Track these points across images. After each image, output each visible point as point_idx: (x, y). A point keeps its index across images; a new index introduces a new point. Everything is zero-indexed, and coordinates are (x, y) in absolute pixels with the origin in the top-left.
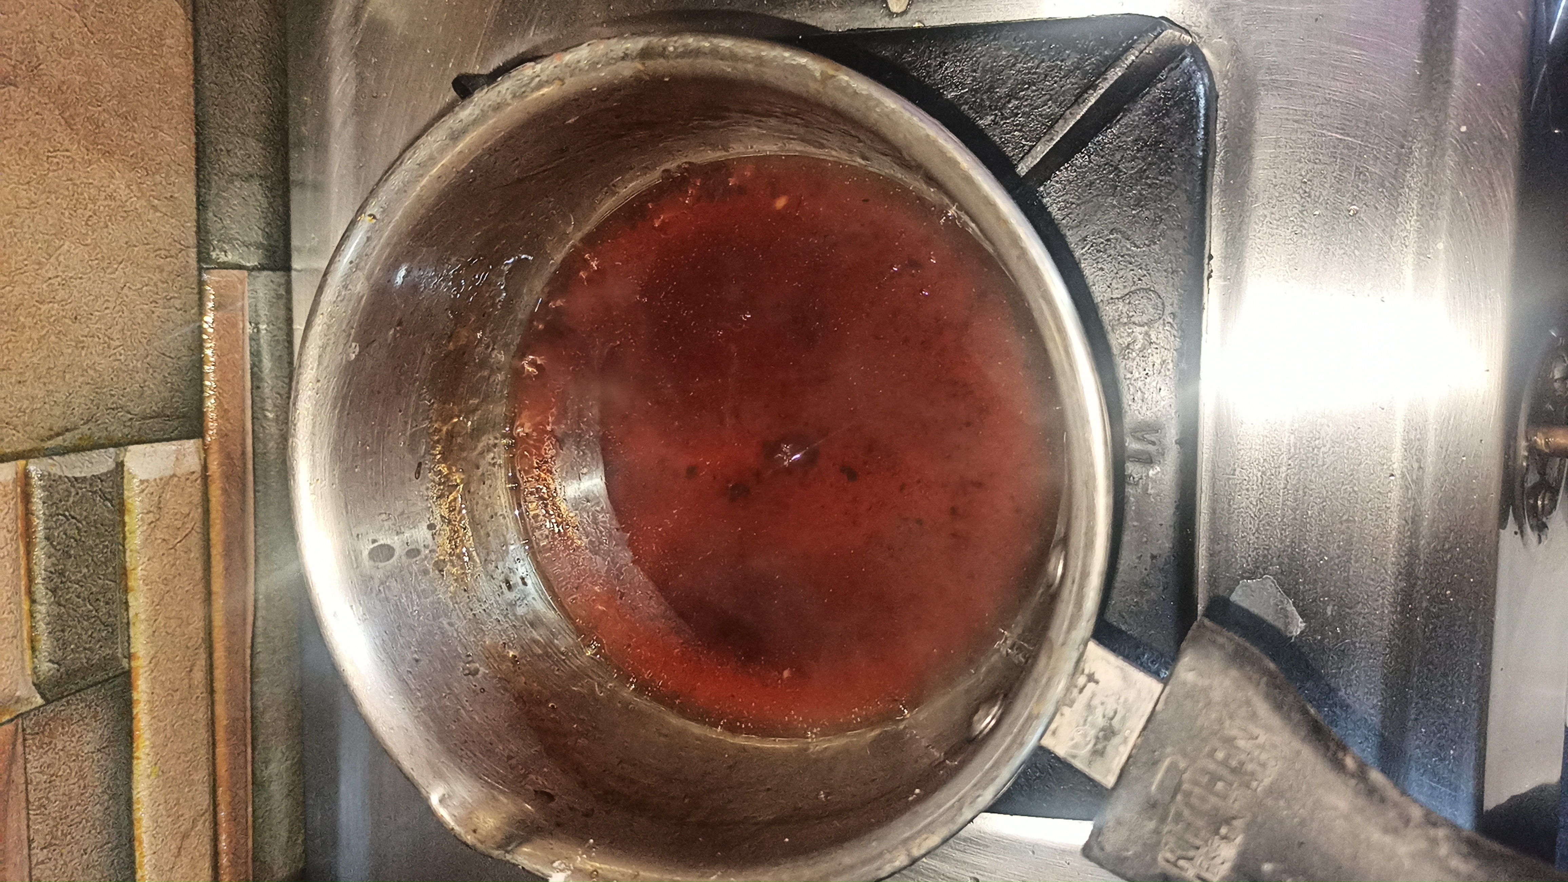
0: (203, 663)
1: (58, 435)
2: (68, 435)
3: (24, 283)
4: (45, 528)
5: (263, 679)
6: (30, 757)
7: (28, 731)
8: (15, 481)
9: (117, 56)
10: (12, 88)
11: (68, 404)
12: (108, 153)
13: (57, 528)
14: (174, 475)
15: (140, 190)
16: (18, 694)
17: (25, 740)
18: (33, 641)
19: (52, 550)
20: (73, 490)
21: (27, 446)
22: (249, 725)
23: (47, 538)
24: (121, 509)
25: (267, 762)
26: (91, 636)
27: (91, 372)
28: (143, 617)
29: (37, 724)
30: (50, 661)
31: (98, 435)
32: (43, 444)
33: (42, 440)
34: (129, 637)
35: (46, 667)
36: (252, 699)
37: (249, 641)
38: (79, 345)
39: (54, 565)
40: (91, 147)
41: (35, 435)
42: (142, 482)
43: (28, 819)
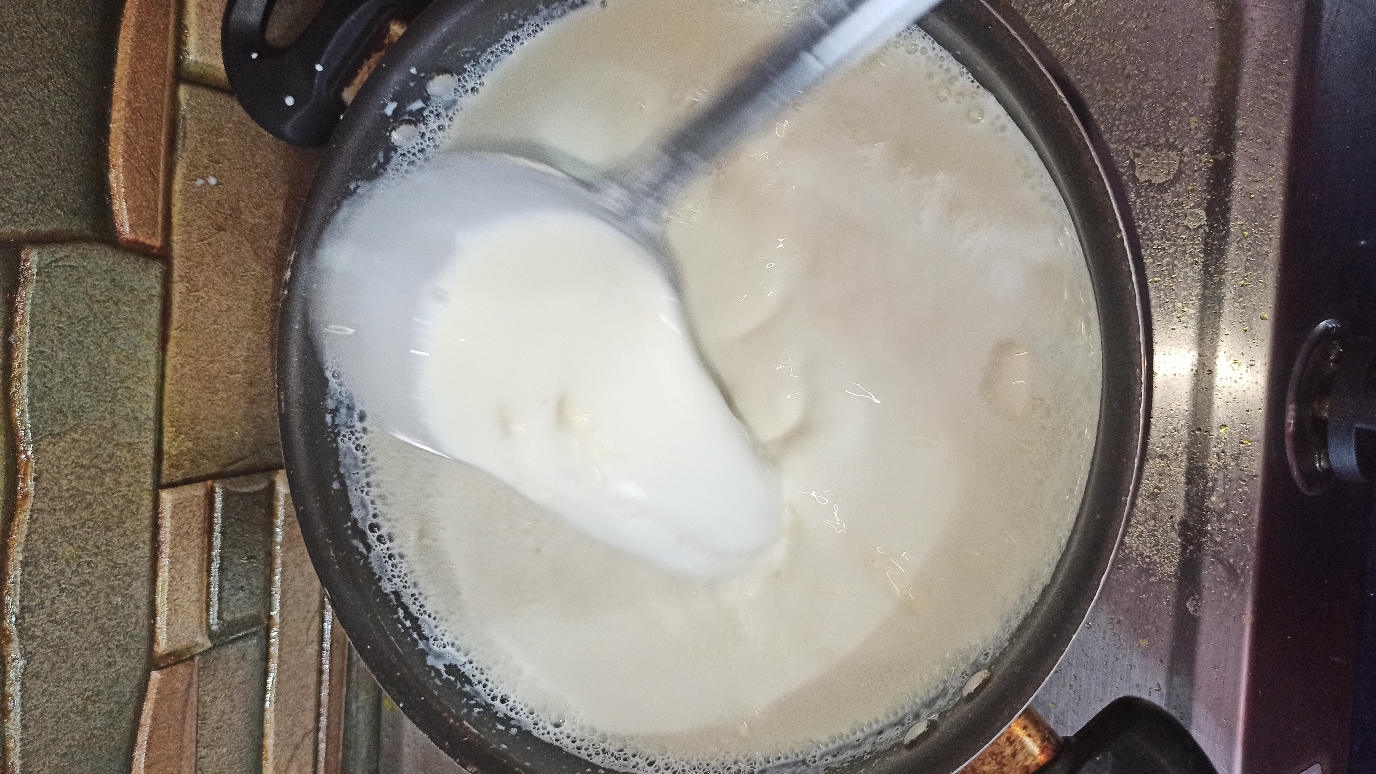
0: (317, 623)
1: (234, 463)
2: (241, 463)
3: (221, 361)
4: (222, 527)
6: (201, 683)
7: (201, 665)
8: (206, 495)
10: (224, 233)
11: (242, 442)
13: (229, 527)
16: (197, 640)
17: (199, 671)
18: (208, 603)
19: (225, 543)
20: (241, 501)
21: (215, 471)
22: (346, 670)
23: (221, 533)
24: (271, 514)
25: (356, 698)
26: (245, 602)
27: (259, 420)
29: (207, 661)
30: (218, 618)
31: (260, 463)
32: (225, 469)
33: (225, 467)
34: (269, 604)
35: (215, 622)
39: (225, 552)
41: (220, 463)
43: (197, 726)
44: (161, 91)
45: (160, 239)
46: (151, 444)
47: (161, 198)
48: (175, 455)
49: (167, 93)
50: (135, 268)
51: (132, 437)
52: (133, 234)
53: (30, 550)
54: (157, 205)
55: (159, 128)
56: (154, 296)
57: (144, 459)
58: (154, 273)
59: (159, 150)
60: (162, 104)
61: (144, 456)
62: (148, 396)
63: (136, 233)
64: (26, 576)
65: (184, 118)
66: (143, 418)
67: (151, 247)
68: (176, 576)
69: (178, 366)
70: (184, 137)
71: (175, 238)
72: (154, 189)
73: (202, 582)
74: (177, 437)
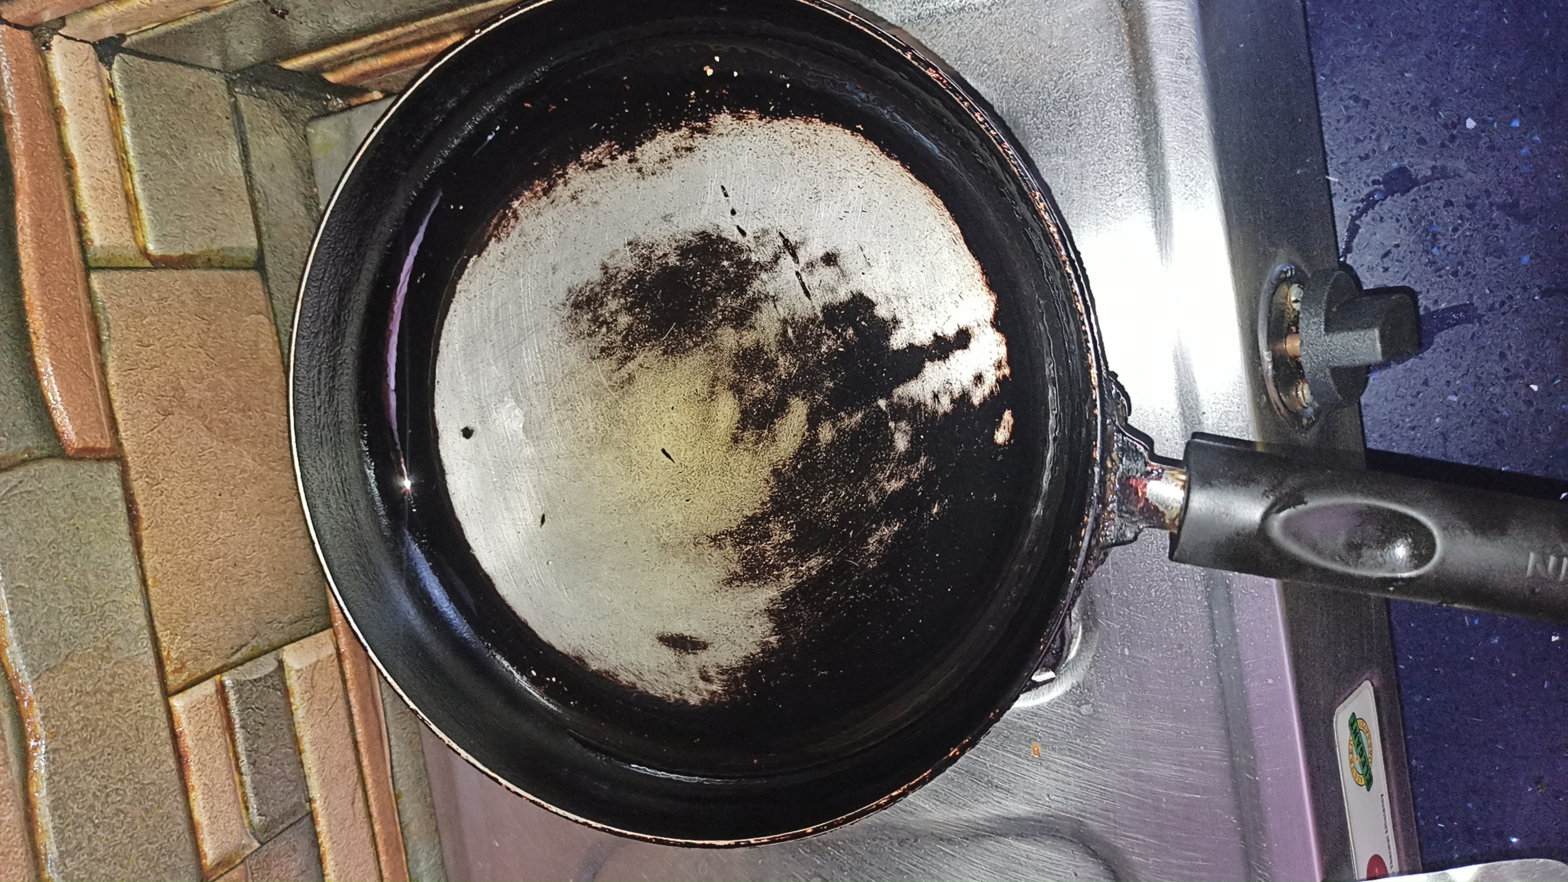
0: (361, 795)
1: (237, 651)
2: (244, 650)
3: (199, 549)
4: (241, 720)
5: (404, 799)
7: (253, 868)
8: (217, 691)
9: (232, 369)
10: (171, 417)
11: (240, 628)
12: (236, 440)
13: (249, 718)
14: (318, 661)
15: (261, 459)
16: (243, 842)
17: (252, 874)
18: (245, 802)
19: (248, 735)
20: (254, 689)
21: (219, 665)
22: (400, 835)
23: (242, 727)
24: (286, 693)
25: (418, 862)
26: (283, 791)
27: (251, 600)
28: (314, 770)
29: (258, 862)
30: (259, 815)
31: (263, 644)
32: (229, 661)
33: (229, 658)
34: (307, 787)
35: (256, 819)
36: (399, 816)
37: (389, 772)
38: (241, 582)
39: (251, 745)
40: (225, 440)
41: (223, 656)
42: (298, 671)
44: (74, 288)
45: (109, 440)
46: (151, 653)
47: (99, 397)
48: (176, 659)
49: (80, 288)
50: (91, 477)
51: (129, 651)
52: (81, 441)
53: (54, 793)
54: (97, 406)
55: (81, 326)
56: (116, 500)
57: (147, 671)
58: (111, 476)
59: (87, 348)
60: (79, 301)
61: (145, 667)
62: (136, 605)
63: (84, 439)
64: (57, 821)
65: (104, 309)
66: (136, 629)
67: (102, 450)
68: (207, 782)
69: (158, 566)
70: (109, 328)
71: (123, 434)
72: (91, 390)
73: (234, 781)
74: (174, 639)
